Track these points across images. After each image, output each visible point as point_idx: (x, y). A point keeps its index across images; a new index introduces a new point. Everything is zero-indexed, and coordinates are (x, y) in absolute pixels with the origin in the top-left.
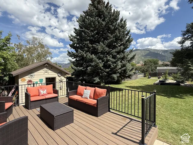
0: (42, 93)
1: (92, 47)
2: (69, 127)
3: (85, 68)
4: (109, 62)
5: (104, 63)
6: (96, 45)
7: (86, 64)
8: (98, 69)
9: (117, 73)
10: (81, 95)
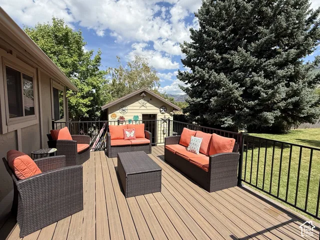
0: (128, 136)
1: (222, 59)
2: (151, 198)
3: (206, 99)
4: (256, 87)
5: (244, 88)
6: (229, 54)
7: (209, 93)
8: (231, 101)
9: (275, 110)
10: (186, 145)
